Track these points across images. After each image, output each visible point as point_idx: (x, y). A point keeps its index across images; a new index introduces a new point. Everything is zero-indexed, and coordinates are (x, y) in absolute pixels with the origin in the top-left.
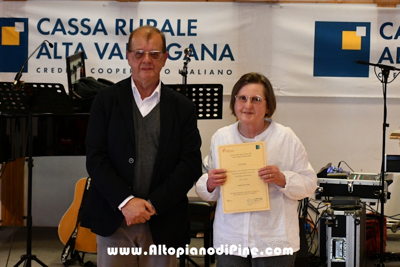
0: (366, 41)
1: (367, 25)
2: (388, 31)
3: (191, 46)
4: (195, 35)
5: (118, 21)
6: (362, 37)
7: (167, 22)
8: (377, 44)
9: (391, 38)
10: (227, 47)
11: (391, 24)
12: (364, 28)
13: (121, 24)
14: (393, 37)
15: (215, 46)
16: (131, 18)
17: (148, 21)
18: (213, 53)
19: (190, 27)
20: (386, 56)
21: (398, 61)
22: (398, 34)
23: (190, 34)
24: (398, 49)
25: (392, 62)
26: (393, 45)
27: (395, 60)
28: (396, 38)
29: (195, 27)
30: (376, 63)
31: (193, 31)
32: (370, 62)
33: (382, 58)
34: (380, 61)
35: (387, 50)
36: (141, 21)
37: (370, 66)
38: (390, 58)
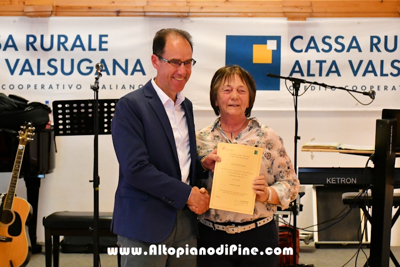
0: (276, 54)
1: (278, 39)
2: (298, 44)
3: (103, 61)
4: (106, 50)
5: (28, 37)
6: (273, 50)
7: (78, 37)
8: (288, 58)
9: (301, 51)
10: (138, 62)
11: (301, 38)
12: (275, 42)
13: (31, 40)
14: (304, 50)
15: (127, 61)
16: (42, 34)
17: (59, 36)
18: (124, 68)
19: (101, 42)
20: (297, 69)
21: (309, 75)
22: (308, 47)
23: (101, 49)
24: (309, 62)
25: (303, 75)
26: (303, 58)
27: (305, 73)
28: (306, 51)
29: (106, 42)
30: (287, 76)
31: (104, 46)
32: (281, 75)
33: (293, 71)
34: (291, 74)
35: (297, 63)
36: (52, 37)
37: (281, 80)
38: (301, 71)
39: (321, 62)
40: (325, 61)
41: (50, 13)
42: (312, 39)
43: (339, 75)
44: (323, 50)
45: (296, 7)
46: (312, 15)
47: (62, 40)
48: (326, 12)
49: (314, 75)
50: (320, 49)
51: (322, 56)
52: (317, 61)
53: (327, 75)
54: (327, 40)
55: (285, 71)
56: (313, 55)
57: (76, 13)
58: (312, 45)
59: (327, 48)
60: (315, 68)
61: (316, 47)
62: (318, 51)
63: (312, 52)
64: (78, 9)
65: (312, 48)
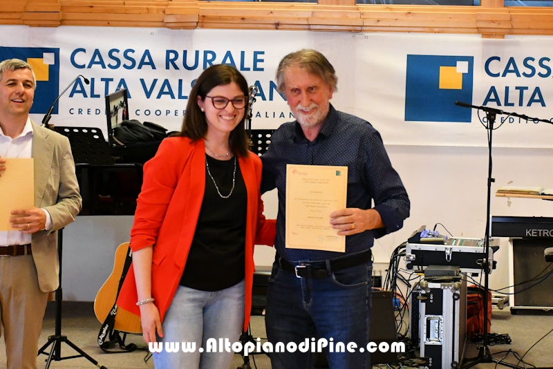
0: (468, 79)
1: (470, 60)
2: (495, 67)
3: (257, 83)
4: (262, 70)
5: (168, 52)
6: (463, 74)
7: (229, 54)
8: (481, 84)
9: (498, 75)
11: (498, 59)
12: (466, 63)
13: (172, 56)
14: (501, 74)
16: (185, 49)
17: (206, 53)
19: (256, 61)
20: (492, 97)
21: (507, 104)
22: (507, 71)
23: (255, 69)
24: (507, 88)
25: (499, 104)
26: (500, 84)
27: (502, 102)
28: (504, 75)
29: (262, 61)
30: (480, 105)
31: (259, 65)
32: (473, 104)
33: (488, 99)
34: (485, 103)
35: (493, 89)
36: (197, 52)
37: (473, 109)
38: (497, 100)
39: (522, 89)
40: (526, 88)
41: (196, 24)
42: (512, 60)
43: (543, 105)
44: (524, 74)
45: (493, 22)
46: (512, 31)
47: (210, 57)
48: (529, 29)
49: (512, 105)
50: (521, 74)
51: (523, 81)
52: (517, 88)
53: (529, 105)
54: (529, 62)
55: (478, 100)
56: (512, 80)
57: (226, 25)
58: (511, 68)
59: (529, 71)
60: (514, 96)
61: (516, 71)
62: (518, 75)
63: (511, 76)
64: (228, 20)
65: (511, 71)
